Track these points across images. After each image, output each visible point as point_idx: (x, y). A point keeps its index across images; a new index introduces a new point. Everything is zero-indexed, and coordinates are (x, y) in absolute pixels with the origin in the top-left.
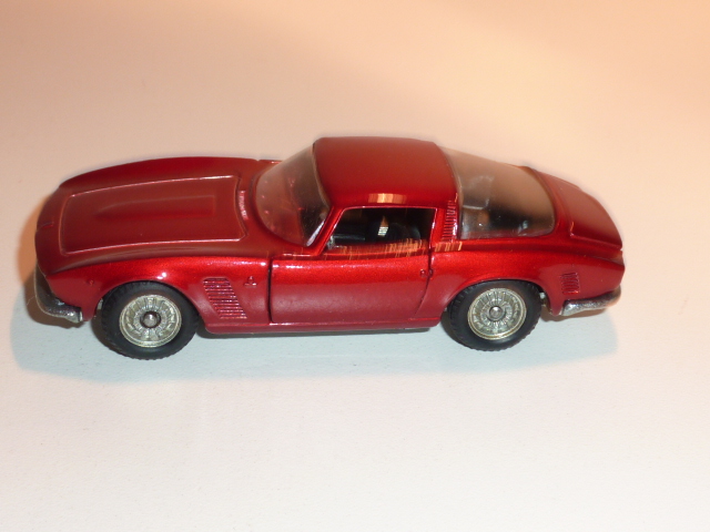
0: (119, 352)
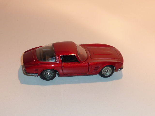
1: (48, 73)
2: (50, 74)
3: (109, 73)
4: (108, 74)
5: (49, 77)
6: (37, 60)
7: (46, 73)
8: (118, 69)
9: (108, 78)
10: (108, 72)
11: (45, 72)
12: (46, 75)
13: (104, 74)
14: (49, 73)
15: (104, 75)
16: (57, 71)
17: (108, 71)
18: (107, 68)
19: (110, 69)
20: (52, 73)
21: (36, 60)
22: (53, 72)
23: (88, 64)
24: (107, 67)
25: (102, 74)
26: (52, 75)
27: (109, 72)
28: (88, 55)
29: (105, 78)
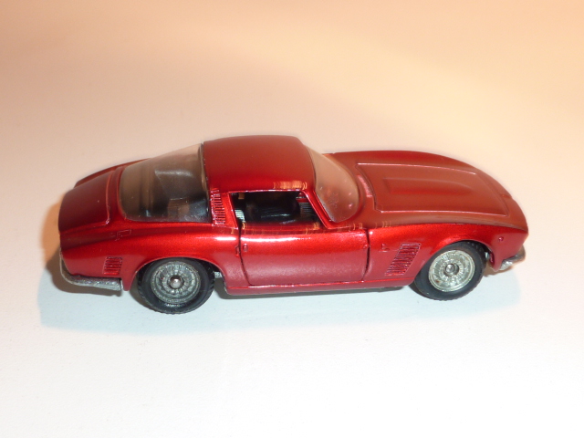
1: (173, 278)
2: (183, 284)
3: (462, 280)
4: (455, 285)
5: (181, 297)
6: (123, 212)
7: (162, 276)
8: (504, 261)
9: (454, 301)
10: (456, 274)
11: (161, 269)
12: (166, 287)
13: (437, 282)
14: (177, 277)
15: (437, 286)
16: (217, 270)
17: (458, 270)
18: (454, 257)
19: (466, 262)
20: (192, 275)
21: (115, 215)
22: (200, 274)
23: (368, 235)
24: (451, 252)
25: (428, 281)
26: (194, 289)
27: (461, 272)
28: (365, 194)
29: (443, 302)
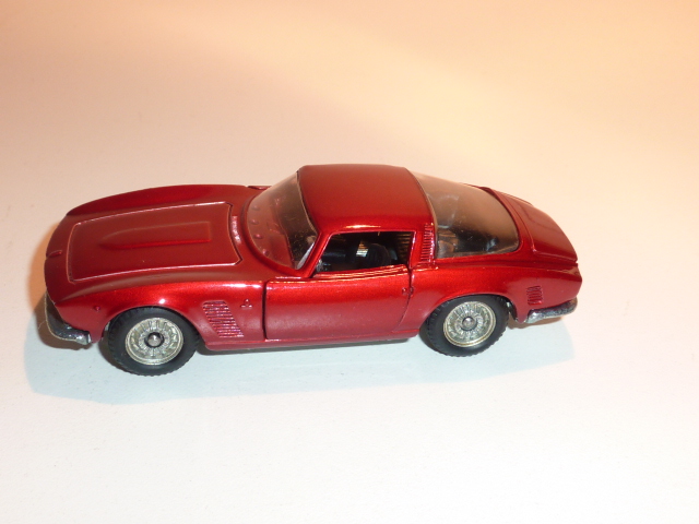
0: (125, 370)
